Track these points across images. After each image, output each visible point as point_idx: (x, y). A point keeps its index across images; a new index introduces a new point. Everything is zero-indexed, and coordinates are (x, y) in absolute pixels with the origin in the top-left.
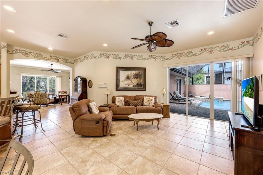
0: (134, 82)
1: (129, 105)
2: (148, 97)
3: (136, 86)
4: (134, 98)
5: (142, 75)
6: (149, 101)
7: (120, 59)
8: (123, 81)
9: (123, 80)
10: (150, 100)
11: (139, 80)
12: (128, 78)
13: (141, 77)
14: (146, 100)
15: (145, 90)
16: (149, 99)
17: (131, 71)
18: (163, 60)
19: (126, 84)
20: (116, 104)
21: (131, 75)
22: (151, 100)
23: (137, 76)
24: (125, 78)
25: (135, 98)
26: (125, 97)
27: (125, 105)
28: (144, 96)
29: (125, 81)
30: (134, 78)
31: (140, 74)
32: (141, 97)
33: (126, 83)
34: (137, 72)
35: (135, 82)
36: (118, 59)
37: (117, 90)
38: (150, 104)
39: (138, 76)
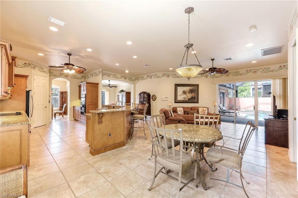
0: (189, 96)
1: (188, 114)
2: (202, 108)
3: (191, 99)
5: (195, 90)
6: (203, 111)
7: (178, 78)
8: (180, 95)
9: (181, 94)
10: (204, 110)
11: (193, 94)
12: (184, 92)
13: (195, 92)
14: (200, 110)
15: (198, 103)
16: (203, 109)
17: (186, 87)
18: (213, 78)
19: (182, 98)
20: (178, 113)
21: (187, 90)
22: (205, 110)
23: (191, 91)
24: (182, 93)
25: (191, 109)
26: (183, 108)
27: (184, 114)
28: (198, 107)
29: (182, 95)
30: (189, 93)
31: (194, 89)
32: (196, 108)
33: (183, 97)
34: (191, 88)
35: (190, 96)
36: (176, 77)
37: (175, 102)
38: (204, 113)
39: (193, 91)
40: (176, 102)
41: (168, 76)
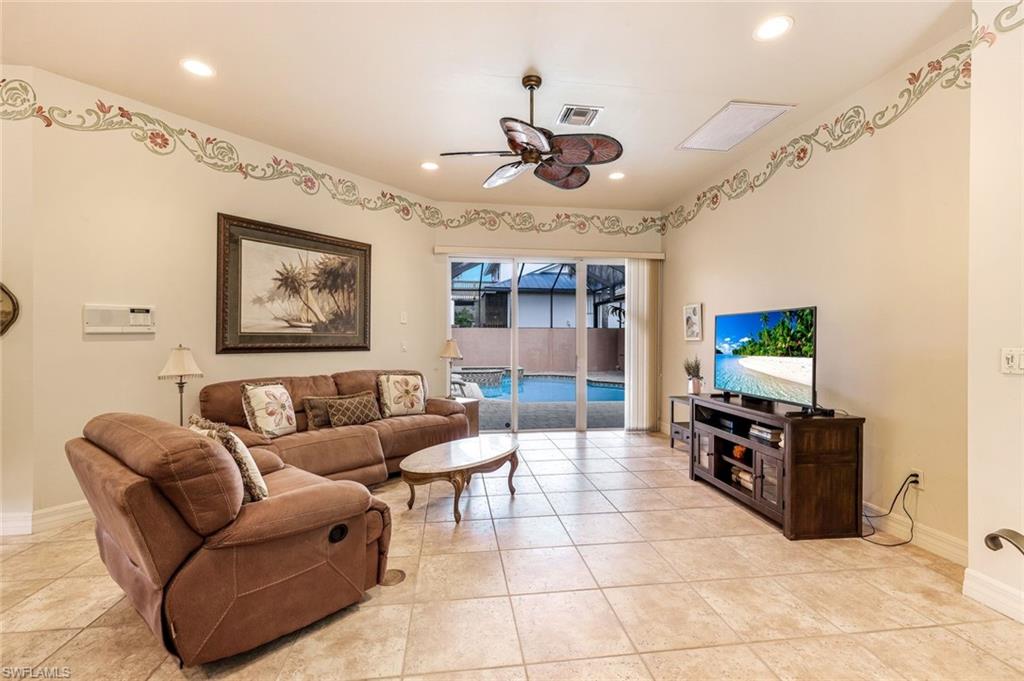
0: (320, 307)
1: (327, 424)
2: (399, 378)
3: (326, 329)
4: (333, 388)
5: (354, 276)
6: (407, 392)
7: (246, 175)
8: (259, 300)
9: (264, 294)
10: (411, 388)
11: (340, 297)
12: (290, 283)
13: (350, 286)
14: (391, 391)
15: (366, 348)
16: (407, 384)
17: (303, 253)
19: (276, 319)
20: (257, 428)
21: (306, 269)
22: (416, 389)
23: (331, 280)
24: (273, 285)
25: (341, 385)
26: (290, 383)
28: (378, 374)
29: (271, 299)
30: (319, 287)
31: (347, 268)
32: (364, 378)
33: (280, 314)
34: (333, 260)
35: (322, 309)
36: (229, 168)
37: (223, 349)
38: (412, 405)
39: (339, 281)
40: (230, 343)
41: (159, 140)
